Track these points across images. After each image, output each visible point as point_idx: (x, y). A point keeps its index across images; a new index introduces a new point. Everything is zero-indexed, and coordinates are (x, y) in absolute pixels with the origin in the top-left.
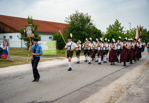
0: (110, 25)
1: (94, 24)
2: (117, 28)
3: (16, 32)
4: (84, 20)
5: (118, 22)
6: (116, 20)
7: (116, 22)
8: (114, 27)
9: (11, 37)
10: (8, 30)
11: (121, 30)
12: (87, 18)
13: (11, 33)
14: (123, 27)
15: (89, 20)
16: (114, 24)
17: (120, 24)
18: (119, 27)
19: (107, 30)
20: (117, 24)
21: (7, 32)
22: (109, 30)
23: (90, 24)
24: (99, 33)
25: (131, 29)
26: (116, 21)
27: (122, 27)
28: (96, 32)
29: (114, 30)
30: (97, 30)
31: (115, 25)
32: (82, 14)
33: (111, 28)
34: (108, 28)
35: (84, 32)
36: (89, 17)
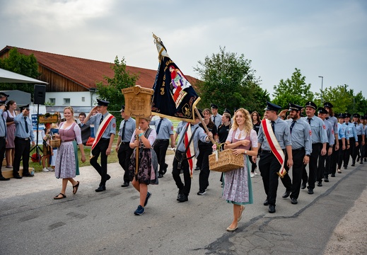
0: (282, 81)
1: (257, 77)
2: (298, 88)
3: (80, 91)
4: (237, 68)
5: (299, 75)
6: (296, 69)
7: (294, 73)
8: (290, 84)
9: (67, 100)
10: (62, 84)
11: (306, 91)
12: (243, 64)
13: (68, 91)
14: (310, 85)
15: (245, 70)
16: (291, 79)
17: (303, 78)
18: (302, 86)
19: (275, 91)
20: (297, 78)
21: (59, 90)
22: (279, 90)
23: (248, 78)
24: (264, 96)
25: (323, 90)
26: (296, 71)
27: (307, 85)
28: (259, 95)
29: (290, 91)
30: (260, 90)
31: (293, 81)
32: (233, 55)
33: (283, 87)
34: (277, 87)
35: (237, 95)
36: (247, 62)
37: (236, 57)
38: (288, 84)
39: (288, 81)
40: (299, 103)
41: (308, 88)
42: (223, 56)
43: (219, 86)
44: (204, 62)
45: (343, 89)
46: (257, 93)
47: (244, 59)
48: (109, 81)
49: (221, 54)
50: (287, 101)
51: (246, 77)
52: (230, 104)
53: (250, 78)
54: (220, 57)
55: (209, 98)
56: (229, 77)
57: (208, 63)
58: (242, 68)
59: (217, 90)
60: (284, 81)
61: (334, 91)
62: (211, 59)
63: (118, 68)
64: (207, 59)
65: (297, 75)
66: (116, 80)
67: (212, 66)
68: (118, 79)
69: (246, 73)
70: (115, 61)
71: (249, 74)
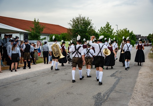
0: (101, 27)
1: (94, 27)
2: (108, 30)
4: (86, 23)
5: (109, 25)
6: (107, 22)
8: (105, 28)
11: (111, 32)
12: (88, 21)
14: (113, 29)
15: (89, 24)
16: (105, 27)
17: (110, 26)
18: (110, 29)
19: (99, 32)
20: (108, 26)
24: (97, 35)
27: (112, 29)
28: (95, 34)
29: (105, 31)
31: (106, 28)
34: (100, 30)
35: (87, 34)
36: (90, 20)
37: (85, 18)
38: (104, 29)
39: (104, 27)
41: (113, 30)
42: (80, 18)
43: (79, 31)
44: (72, 21)
45: (125, 30)
46: (94, 33)
47: (89, 19)
48: (32, 29)
49: (79, 17)
51: (90, 27)
53: (91, 27)
54: (79, 18)
55: (75, 35)
56: (83, 27)
57: (74, 21)
60: (102, 28)
61: (122, 31)
62: (75, 20)
63: (35, 23)
64: (73, 19)
65: (108, 25)
66: (35, 29)
67: (76, 22)
68: (36, 28)
69: (89, 25)
70: (34, 20)
71: (91, 25)
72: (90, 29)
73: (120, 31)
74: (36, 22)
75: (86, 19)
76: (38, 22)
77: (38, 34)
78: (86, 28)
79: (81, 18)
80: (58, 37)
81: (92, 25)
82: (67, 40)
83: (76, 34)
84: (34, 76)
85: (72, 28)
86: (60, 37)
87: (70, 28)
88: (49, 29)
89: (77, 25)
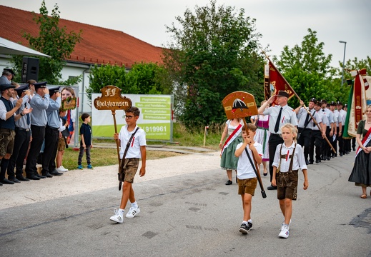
0: (286, 48)
2: (312, 61)
4: (236, 31)
5: (314, 40)
6: (310, 30)
7: (306, 37)
8: (299, 53)
11: (323, 66)
12: (243, 23)
14: (330, 56)
16: (300, 46)
17: (321, 45)
18: (320, 57)
23: (249, 46)
26: (309, 33)
27: (326, 56)
29: (299, 65)
31: (305, 50)
33: (288, 59)
34: (279, 59)
35: (236, 72)
36: (249, 21)
37: (232, 13)
38: (295, 54)
40: (316, 85)
41: (328, 61)
42: (213, 10)
43: (209, 57)
44: (184, 18)
47: (245, 17)
49: (211, 7)
50: (298, 81)
51: (246, 44)
52: (224, 86)
53: (253, 45)
54: (210, 12)
57: (189, 20)
58: (241, 30)
59: (206, 64)
60: (290, 49)
62: (196, 16)
64: (187, 13)
65: (310, 40)
66: (42, 41)
67: (195, 26)
68: (45, 39)
69: (246, 37)
70: (41, 10)
71: (251, 40)
72: (246, 54)
73: (352, 63)
74: (46, 17)
75: (235, 14)
76: (56, 19)
77: (53, 62)
78: (233, 48)
79: (217, 11)
80: (124, 79)
81: (255, 38)
82: (154, 88)
83: (195, 70)
84: (86, 210)
85: (180, 47)
86: (131, 78)
87: (175, 47)
88: (88, 44)
89: (201, 37)
